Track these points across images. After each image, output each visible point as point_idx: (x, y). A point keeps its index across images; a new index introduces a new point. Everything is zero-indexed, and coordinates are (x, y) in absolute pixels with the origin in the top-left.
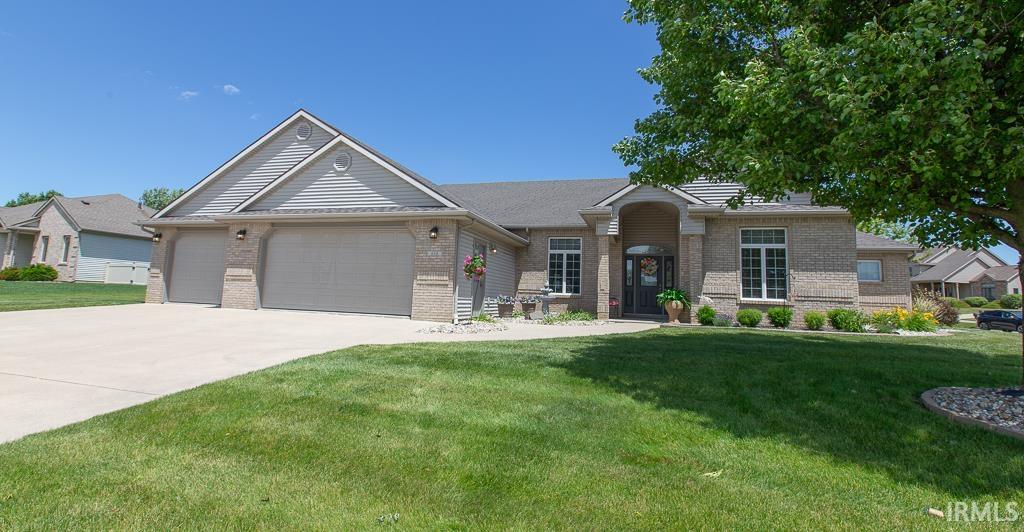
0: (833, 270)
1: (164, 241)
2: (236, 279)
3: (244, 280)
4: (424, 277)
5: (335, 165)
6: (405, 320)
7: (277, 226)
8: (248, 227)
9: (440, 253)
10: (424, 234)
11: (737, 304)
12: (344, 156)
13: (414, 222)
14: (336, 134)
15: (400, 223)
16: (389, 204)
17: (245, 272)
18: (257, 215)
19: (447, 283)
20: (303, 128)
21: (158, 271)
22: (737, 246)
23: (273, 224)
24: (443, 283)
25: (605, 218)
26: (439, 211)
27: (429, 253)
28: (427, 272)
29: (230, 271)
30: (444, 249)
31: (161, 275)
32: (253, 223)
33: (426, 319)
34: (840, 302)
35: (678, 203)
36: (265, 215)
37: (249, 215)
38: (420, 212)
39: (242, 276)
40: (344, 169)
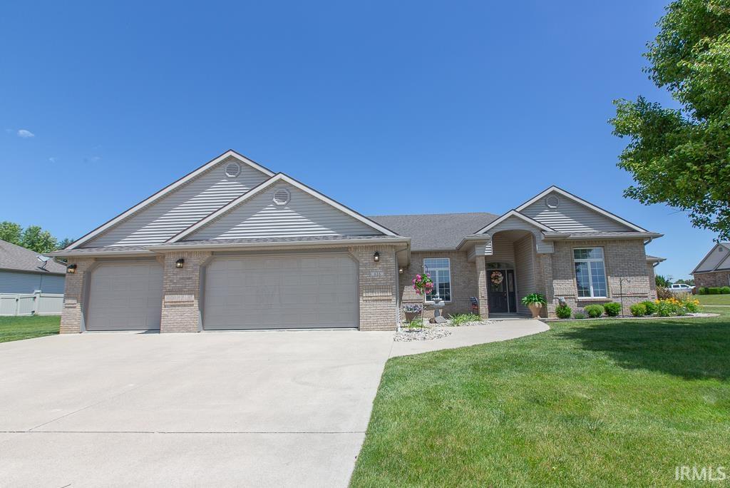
0: (634, 275)
1: (80, 272)
2: (175, 305)
3: (185, 306)
4: (370, 294)
5: (274, 200)
6: (354, 332)
7: (216, 254)
8: (186, 256)
9: (382, 274)
10: (366, 258)
11: (576, 302)
12: (283, 192)
13: (356, 248)
14: (271, 175)
15: (343, 250)
16: (331, 233)
17: (186, 298)
18: (199, 245)
19: (391, 298)
20: (233, 167)
21: (75, 301)
22: (572, 261)
23: (213, 253)
24: (386, 298)
25: (482, 243)
26: (381, 239)
27: (373, 274)
28: (372, 290)
29: (168, 298)
30: (386, 270)
31: (78, 306)
32: (191, 252)
33: (373, 329)
34: (640, 297)
35: (534, 231)
36: (204, 244)
37: (189, 245)
38: (364, 239)
39: (183, 302)
40: (283, 203)
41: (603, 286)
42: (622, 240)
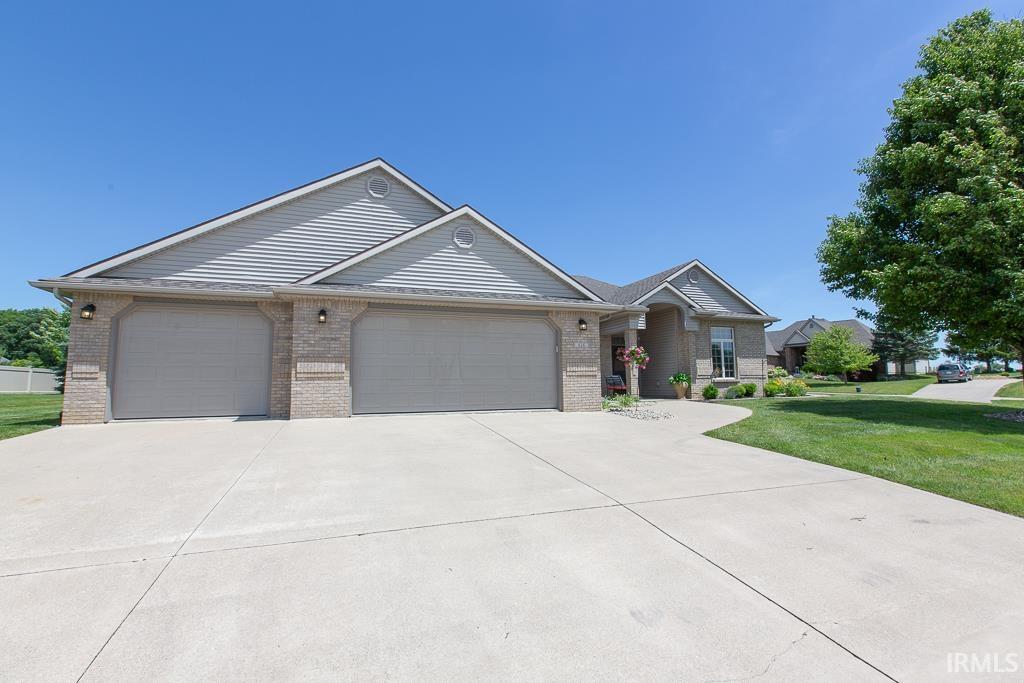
0: (756, 357)
1: (102, 319)
2: (313, 377)
3: (329, 379)
4: (574, 369)
5: (456, 240)
6: (556, 413)
7: (375, 306)
8: (328, 306)
9: (587, 345)
10: (568, 326)
12: (467, 230)
13: (558, 313)
15: (544, 313)
16: (526, 292)
17: (332, 367)
18: (341, 291)
19: (594, 373)
20: (380, 182)
21: (94, 369)
22: (709, 340)
23: (370, 305)
24: (591, 374)
25: (636, 315)
26: (582, 304)
27: (577, 345)
28: (576, 363)
29: (301, 366)
30: (590, 340)
31: (102, 377)
32: (337, 301)
33: (578, 410)
36: (355, 291)
37: (327, 290)
38: (562, 303)
39: (328, 373)
40: (468, 246)
41: (732, 367)
42: (749, 322)
